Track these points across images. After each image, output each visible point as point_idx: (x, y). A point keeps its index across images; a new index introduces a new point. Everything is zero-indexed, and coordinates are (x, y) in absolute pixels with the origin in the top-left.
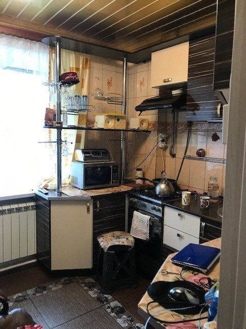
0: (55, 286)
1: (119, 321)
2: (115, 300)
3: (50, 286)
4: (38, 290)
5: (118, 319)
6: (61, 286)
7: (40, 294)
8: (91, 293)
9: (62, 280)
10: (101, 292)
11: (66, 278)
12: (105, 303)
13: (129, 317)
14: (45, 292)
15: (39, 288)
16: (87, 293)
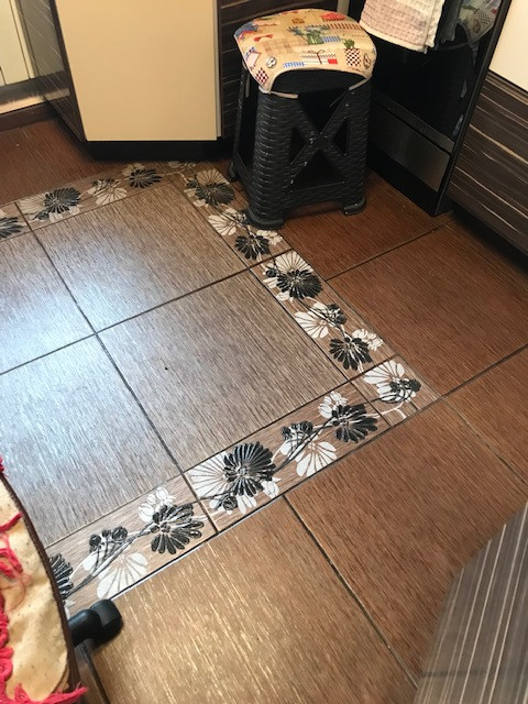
0: (105, 190)
1: (303, 318)
2: (292, 249)
3: (91, 191)
4: (56, 201)
5: (299, 314)
6: (122, 193)
7: (60, 216)
8: (216, 221)
9: (127, 172)
10: (249, 221)
11: (140, 166)
12: (259, 259)
13: (334, 307)
14: (74, 210)
15: (57, 193)
16: (206, 221)
